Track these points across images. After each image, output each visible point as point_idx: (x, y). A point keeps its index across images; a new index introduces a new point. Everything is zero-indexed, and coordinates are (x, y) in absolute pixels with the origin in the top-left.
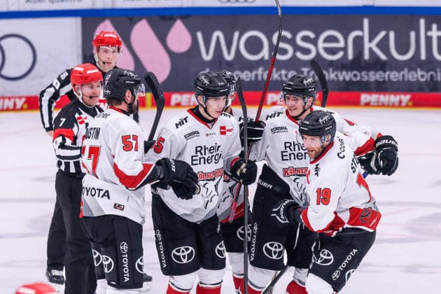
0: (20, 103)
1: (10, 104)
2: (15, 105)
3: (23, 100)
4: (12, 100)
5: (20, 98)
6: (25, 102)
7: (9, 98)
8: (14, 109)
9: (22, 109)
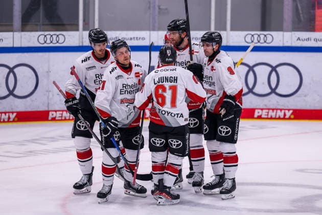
0: (288, 114)
1: (281, 114)
2: (285, 115)
3: (291, 112)
4: (283, 111)
5: (289, 110)
6: (292, 114)
7: (281, 110)
8: (284, 118)
9: (290, 118)
